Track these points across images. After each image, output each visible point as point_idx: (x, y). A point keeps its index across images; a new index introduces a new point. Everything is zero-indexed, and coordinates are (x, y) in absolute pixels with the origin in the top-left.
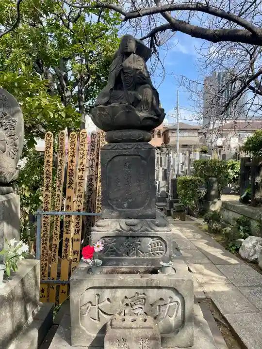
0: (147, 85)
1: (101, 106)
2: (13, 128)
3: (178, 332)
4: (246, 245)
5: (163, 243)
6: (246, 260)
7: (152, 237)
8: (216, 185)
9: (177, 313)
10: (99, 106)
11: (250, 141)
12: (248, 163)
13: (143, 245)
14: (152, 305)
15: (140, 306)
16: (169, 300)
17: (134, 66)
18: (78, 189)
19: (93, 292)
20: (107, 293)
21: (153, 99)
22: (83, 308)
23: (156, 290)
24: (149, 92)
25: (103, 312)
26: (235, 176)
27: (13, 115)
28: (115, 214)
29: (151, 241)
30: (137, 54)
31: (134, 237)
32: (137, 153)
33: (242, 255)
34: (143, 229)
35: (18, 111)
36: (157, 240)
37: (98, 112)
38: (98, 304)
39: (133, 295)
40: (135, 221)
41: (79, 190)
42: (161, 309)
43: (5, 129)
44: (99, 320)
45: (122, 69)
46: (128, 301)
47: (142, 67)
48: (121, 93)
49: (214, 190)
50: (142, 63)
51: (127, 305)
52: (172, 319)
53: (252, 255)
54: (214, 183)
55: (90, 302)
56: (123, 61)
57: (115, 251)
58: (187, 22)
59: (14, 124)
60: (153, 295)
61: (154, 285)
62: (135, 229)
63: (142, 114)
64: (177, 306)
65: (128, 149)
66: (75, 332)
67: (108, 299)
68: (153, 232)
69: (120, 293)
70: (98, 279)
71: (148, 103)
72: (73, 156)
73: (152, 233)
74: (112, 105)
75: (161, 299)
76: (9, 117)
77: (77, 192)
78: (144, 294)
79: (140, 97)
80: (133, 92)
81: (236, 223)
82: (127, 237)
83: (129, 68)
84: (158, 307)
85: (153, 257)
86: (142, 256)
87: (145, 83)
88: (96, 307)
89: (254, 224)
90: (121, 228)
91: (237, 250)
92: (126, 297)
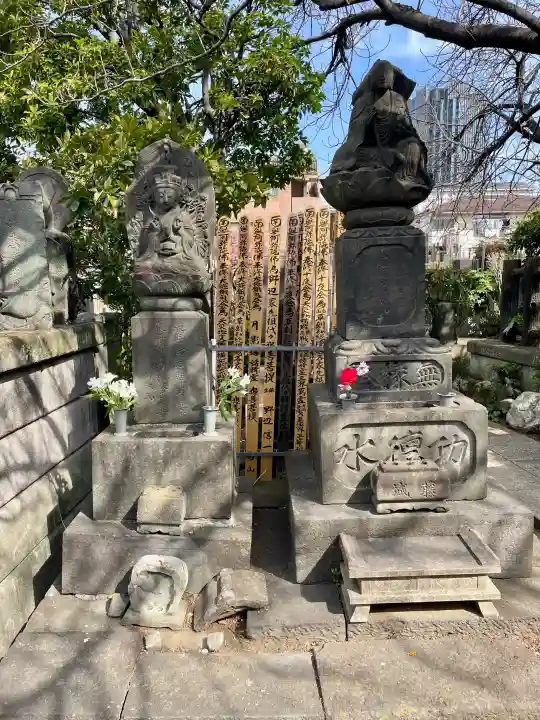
0: (412, 138)
1: (345, 172)
2: (201, 209)
3: (465, 480)
4: (520, 406)
5: (438, 370)
6: (518, 430)
7: (423, 361)
8: (450, 317)
9: (464, 455)
10: (341, 173)
11: (522, 229)
12: (516, 270)
13: (409, 374)
14: (429, 447)
15: (415, 448)
16: (454, 440)
17: (391, 109)
18: (268, 309)
19: (351, 432)
20: (370, 433)
21: (420, 159)
22: (336, 454)
23: (436, 427)
24: (417, 148)
25: (364, 458)
26: (479, 302)
27: (201, 190)
28: (365, 332)
29: (419, 366)
30: (394, 90)
31: (396, 362)
32: (398, 242)
33: (512, 423)
34: (410, 350)
35: (207, 185)
36: (428, 366)
37: (340, 182)
38: (357, 447)
39: (405, 434)
40: (397, 341)
41: (271, 311)
42: (443, 452)
43: (191, 212)
44: (358, 469)
45: (375, 116)
46: (397, 443)
47: (402, 110)
48: (373, 152)
49: (447, 325)
50: (403, 104)
51: (396, 448)
52: (458, 464)
53: (531, 421)
54: (447, 312)
55: (346, 446)
56: (374, 101)
57: (369, 383)
58: (415, 8)
59: (203, 204)
60: (432, 432)
61: (434, 419)
62: (399, 350)
63: (406, 183)
64: (463, 448)
65: (385, 235)
66: (327, 485)
67: (371, 442)
68: (425, 354)
69: (387, 433)
70: (358, 413)
71: (412, 165)
72: (259, 257)
73: (424, 356)
74: (360, 170)
75: (443, 438)
76: (195, 193)
77: (268, 314)
78: (420, 433)
79: (403, 156)
80: (391, 150)
81: (496, 375)
82: (387, 363)
83: (384, 112)
84: (437, 450)
85: (423, 389)
86: (408, 388)
87: (410, 135)
88: (355, 452)
89: (530, 375)
90: (378, 350)
91: (503, 416)
92: (395, 438)
